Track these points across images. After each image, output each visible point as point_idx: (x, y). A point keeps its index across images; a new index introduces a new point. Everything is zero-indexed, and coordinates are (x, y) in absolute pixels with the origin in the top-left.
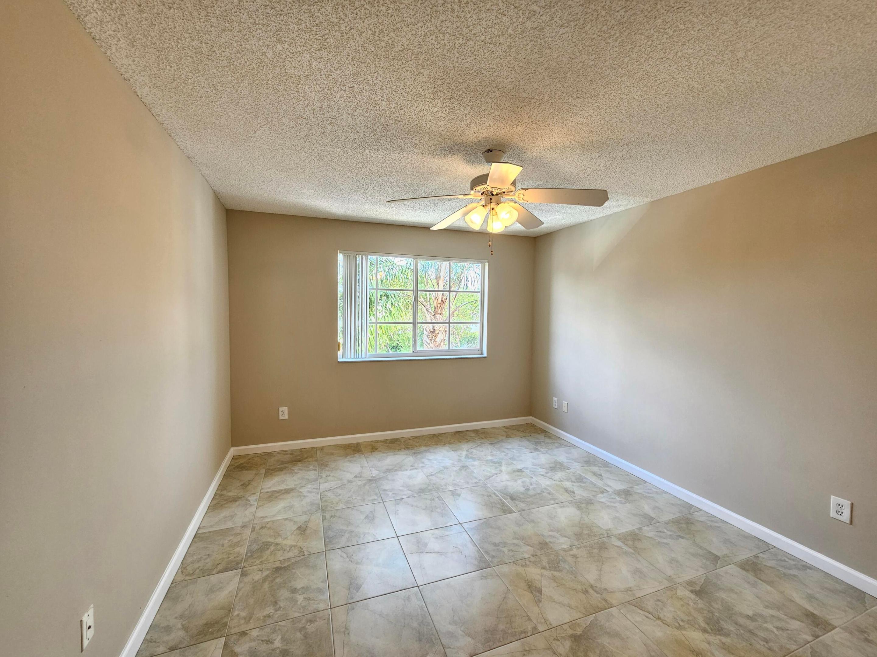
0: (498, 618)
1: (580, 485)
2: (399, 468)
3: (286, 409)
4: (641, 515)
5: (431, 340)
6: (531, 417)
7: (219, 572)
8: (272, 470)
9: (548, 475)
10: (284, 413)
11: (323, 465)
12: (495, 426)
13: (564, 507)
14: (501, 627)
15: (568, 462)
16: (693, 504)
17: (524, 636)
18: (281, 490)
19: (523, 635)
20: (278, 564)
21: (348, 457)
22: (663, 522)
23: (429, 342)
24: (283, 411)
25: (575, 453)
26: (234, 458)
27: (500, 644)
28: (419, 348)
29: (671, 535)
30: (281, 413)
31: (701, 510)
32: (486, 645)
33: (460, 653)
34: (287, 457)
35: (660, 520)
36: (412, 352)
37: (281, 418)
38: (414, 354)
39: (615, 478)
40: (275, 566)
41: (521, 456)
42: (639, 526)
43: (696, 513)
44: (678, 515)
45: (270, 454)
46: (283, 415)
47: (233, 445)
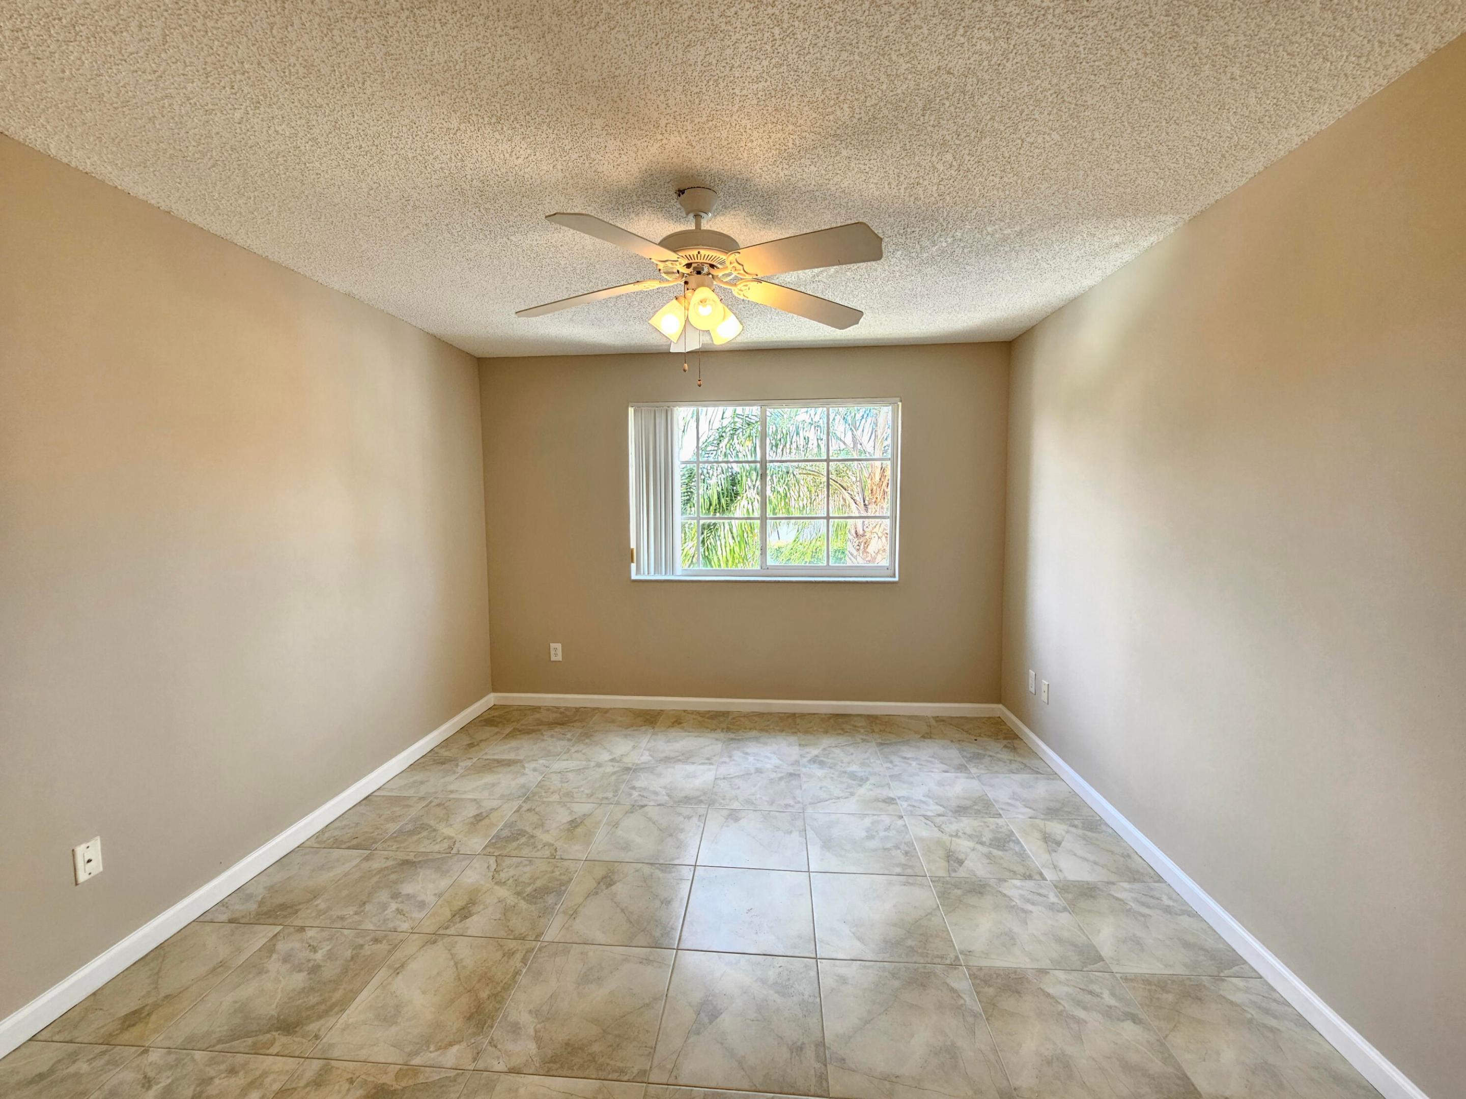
0: (604, 1031)
1: (990, 853)
2: (686, 757)
3: (559, 646)
4: (1076, 946)
5: (858, 550)
6: (1000, 706)
7: (349, 848)
8: (520, 731)
9: (938, 820)
10: (557, 652)
11: (587, 736)
12: (917, 713)
13: (911, 884)
14: (596, 1048)
15: (1008, 804)
16: (1245, 957)
17: (615, 1078)
18: (504, 760)
19: (614, 1076)
20: (411, 857)
21: (629, 729)
22: (1118, 975)
23: (855, 553)
24: (556, 649)
25: (1041, 789)
26: (494, 708)
27: (569, 1073)
28: (770, 562)
29: (1110, 1007)
30: (552, 652)
31: (1261, 977)
32: (546, 1065)
33: (501, 1061)
34: (552, 717)
35: (1115, 969)
36: (759, 568)
37: (553, 658)
38: (765, 572)
39: (1088, 856)
40: (408, 858)
41: (919, 775)
42: (1045, 964)
43: (1233, 980)
44: (1180, 970)
45: (536, 709)
46: (556, 655)
47: (495, 690)
